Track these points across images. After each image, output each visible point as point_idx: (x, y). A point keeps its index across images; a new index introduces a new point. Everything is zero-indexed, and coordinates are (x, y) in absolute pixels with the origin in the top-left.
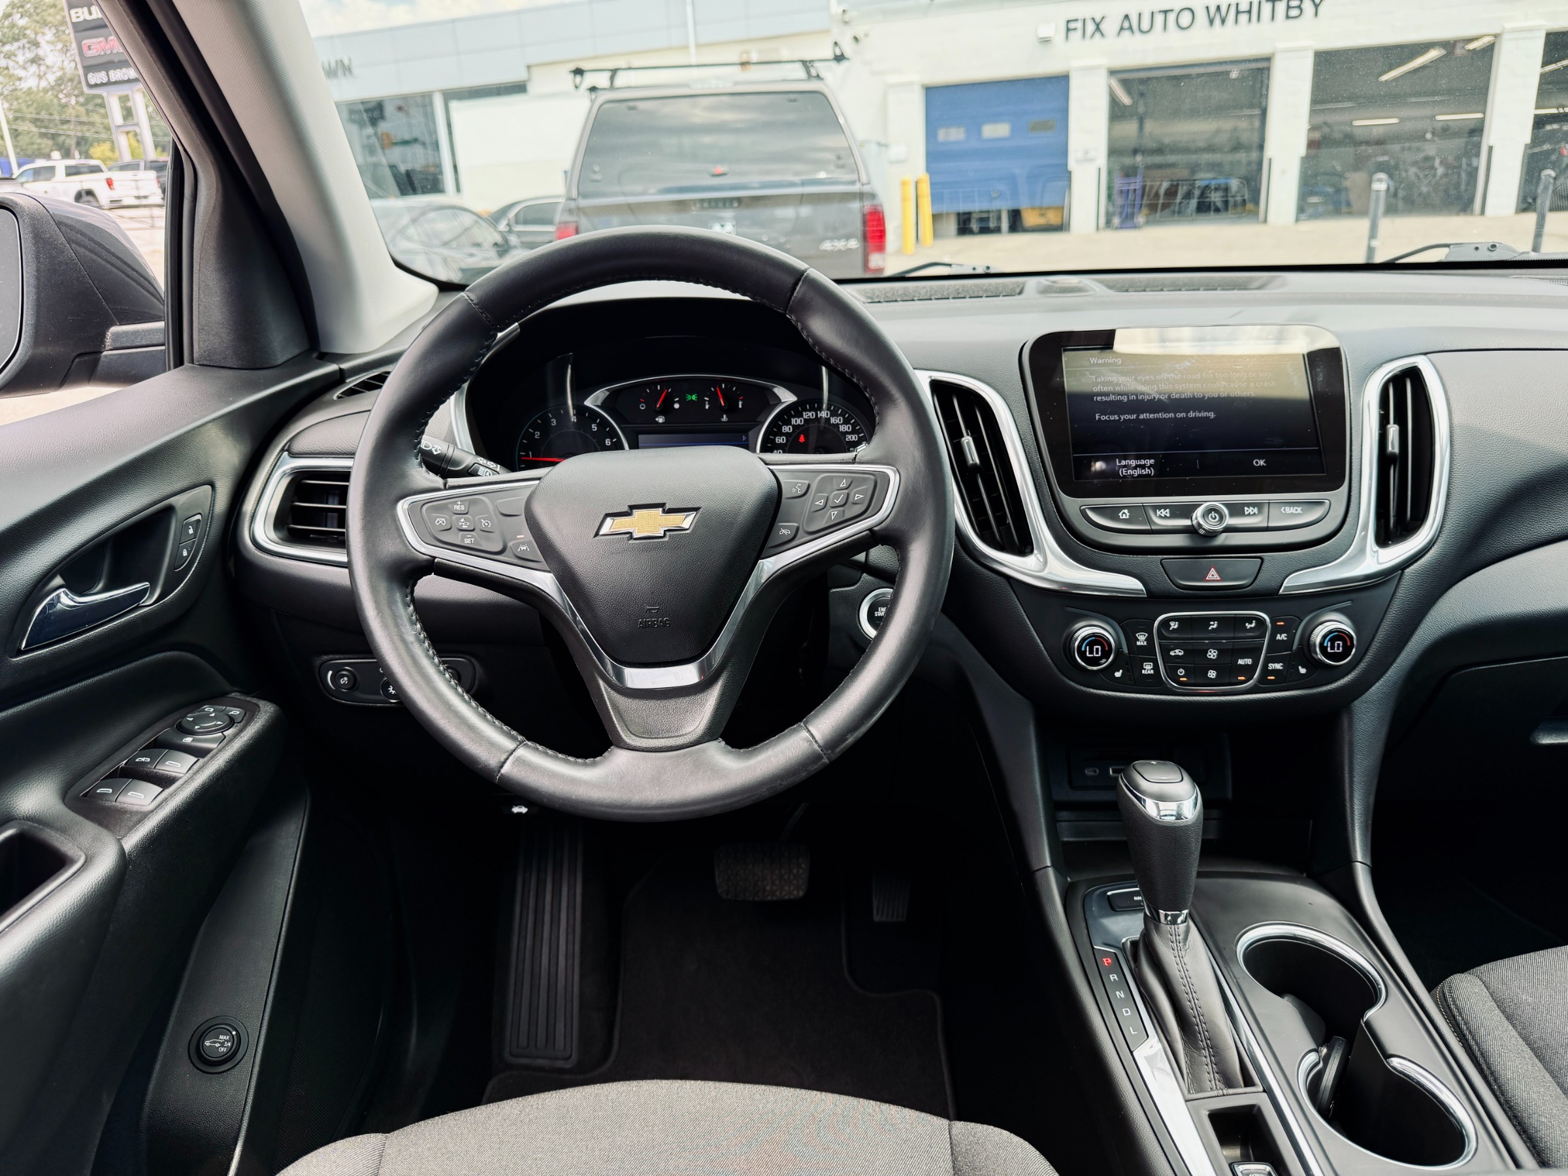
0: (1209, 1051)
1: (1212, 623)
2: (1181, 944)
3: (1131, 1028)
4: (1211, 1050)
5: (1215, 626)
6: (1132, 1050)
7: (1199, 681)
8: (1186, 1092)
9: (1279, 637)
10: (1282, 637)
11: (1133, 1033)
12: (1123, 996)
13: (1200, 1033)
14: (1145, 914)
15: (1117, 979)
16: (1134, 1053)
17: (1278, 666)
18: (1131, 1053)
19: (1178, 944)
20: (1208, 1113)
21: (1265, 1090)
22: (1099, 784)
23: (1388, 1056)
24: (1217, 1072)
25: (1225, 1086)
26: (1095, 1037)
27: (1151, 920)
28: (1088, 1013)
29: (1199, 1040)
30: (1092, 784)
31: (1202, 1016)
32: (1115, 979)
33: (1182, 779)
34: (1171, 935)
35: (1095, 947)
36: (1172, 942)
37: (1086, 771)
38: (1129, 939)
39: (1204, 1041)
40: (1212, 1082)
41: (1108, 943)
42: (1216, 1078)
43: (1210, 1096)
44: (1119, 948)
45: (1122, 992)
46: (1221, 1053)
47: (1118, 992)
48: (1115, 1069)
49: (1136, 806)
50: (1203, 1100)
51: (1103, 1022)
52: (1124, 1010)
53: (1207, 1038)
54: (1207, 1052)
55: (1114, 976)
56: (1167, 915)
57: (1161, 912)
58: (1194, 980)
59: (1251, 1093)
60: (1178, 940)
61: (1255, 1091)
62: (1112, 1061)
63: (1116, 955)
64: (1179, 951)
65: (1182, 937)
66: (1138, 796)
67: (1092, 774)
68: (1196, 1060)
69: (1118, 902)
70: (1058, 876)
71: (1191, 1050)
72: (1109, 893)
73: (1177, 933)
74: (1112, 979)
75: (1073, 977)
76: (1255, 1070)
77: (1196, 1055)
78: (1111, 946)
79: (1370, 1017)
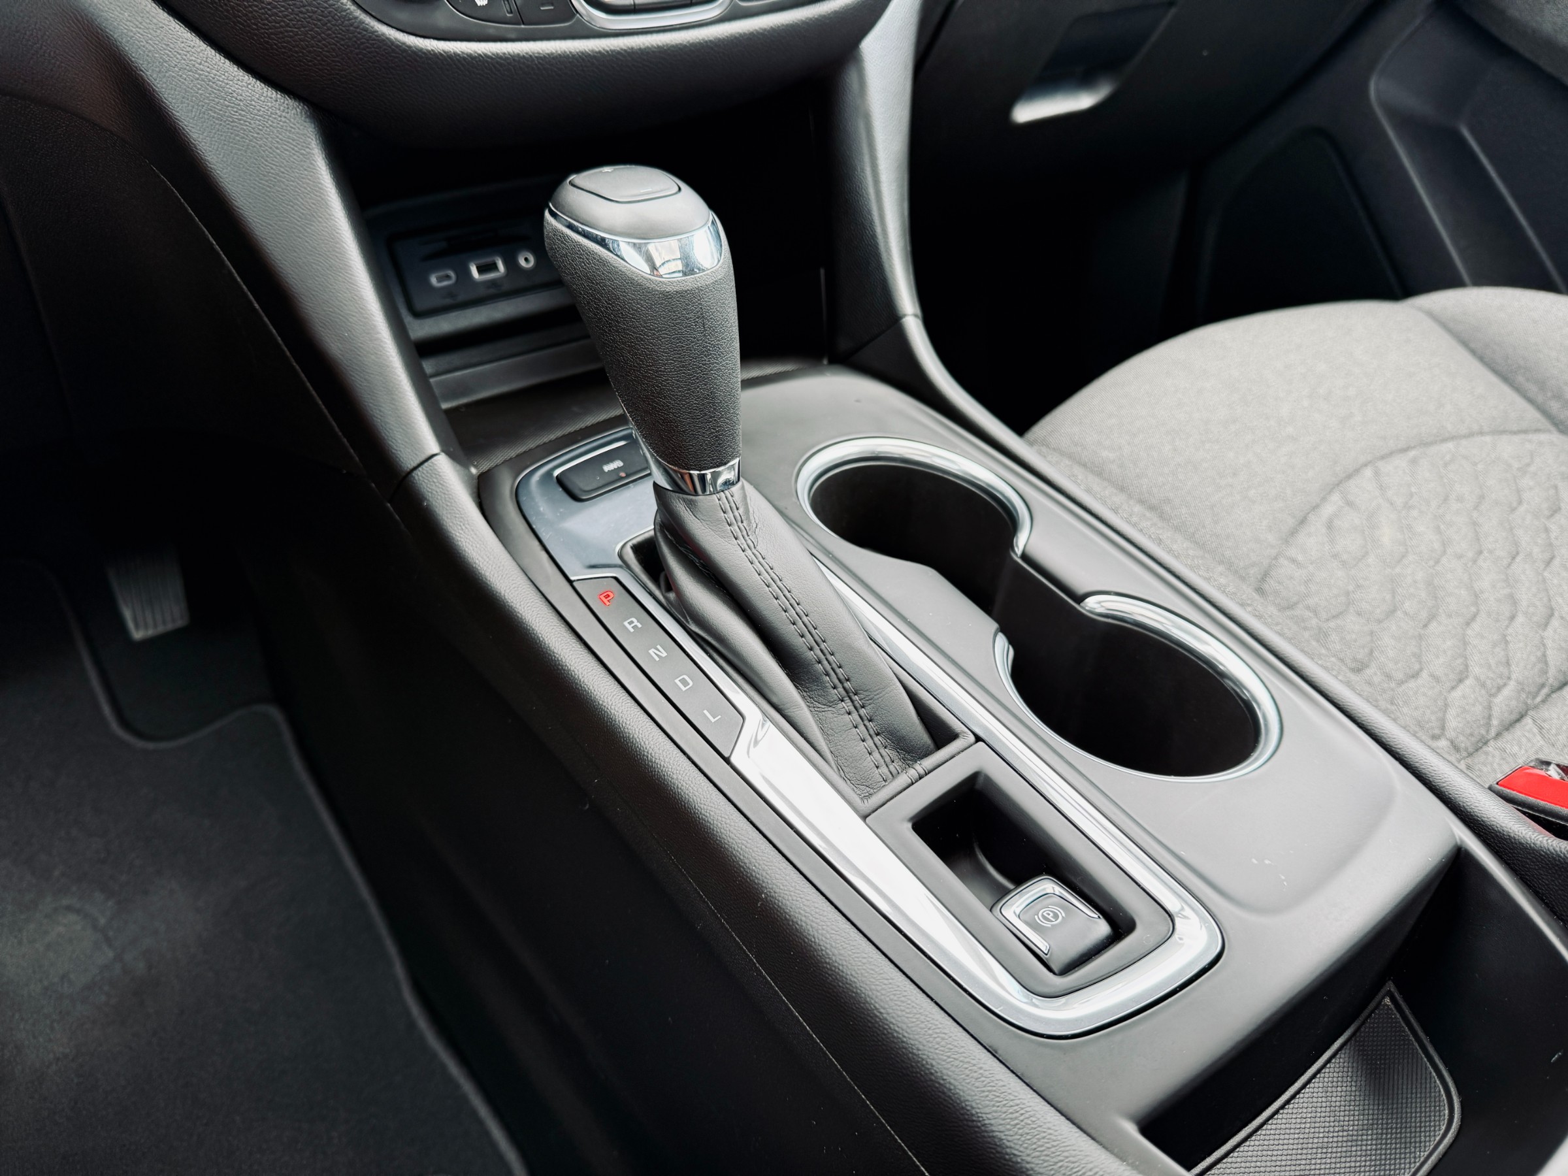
0: (852, 701)
2: (745, 524)
3: (705, 712)
4: (855, 697)
6: (726, 755)
8: (857, 800)
11: (713, 720)
12: (664, 654)
13: (827, 674)
14: (656, 486)
15: (639, 625)
16: (733, 760)
18: (727, 760)
19: (740, 524)
20: (910, 825)
21: (978, 739)
22: (461, 298)
23: (1080, 599)
24: (877, 734)
25: (898, 752)
26: (644, 755)
27: (673, 494)
28: (612, 711)
29: (830, 687)
30: (448, 301)
31: (824, 642)
32: (636, 625)
33: (680, 189)
34: (724, 512)
35: (572, 578)
36: (730, 525)
37: (433, 280)
38: (630, 544)
39: (839, 685)
40: (873, 753)
41: (594, 562)
42: (878, 743)
43: (900, 789)
44: (620, 567)
45: (659, 647)
46: (876, 697)
47: (653, 650)
48: (709, 808)
49: (603, 262)
50: (889, 803)
51: (648, 719)
52: (677, 681)
53: (843, 680)
54: (850, 704)
55: (632, 622)
56: (702, 478)
57: (695, 473)
58: (788, 582)
59: (959, 753)
60: (739, 518)
61: (962, 747)
62: (697, 794)
63: (616, 579)
64: (747, 538)
65: (741, 511)
66: (603, 239)
67: (445, 283)
68: (832, 724)
69: (580, 483)
70: (458, 467)
71: (818, 709)
72: (557, 473)
73: (733, 505)
74: (630, 627)
75: (556, 651)
76: (945, 707)
77: (831, 716)
78: (600, 567)
79: (1025, 546)
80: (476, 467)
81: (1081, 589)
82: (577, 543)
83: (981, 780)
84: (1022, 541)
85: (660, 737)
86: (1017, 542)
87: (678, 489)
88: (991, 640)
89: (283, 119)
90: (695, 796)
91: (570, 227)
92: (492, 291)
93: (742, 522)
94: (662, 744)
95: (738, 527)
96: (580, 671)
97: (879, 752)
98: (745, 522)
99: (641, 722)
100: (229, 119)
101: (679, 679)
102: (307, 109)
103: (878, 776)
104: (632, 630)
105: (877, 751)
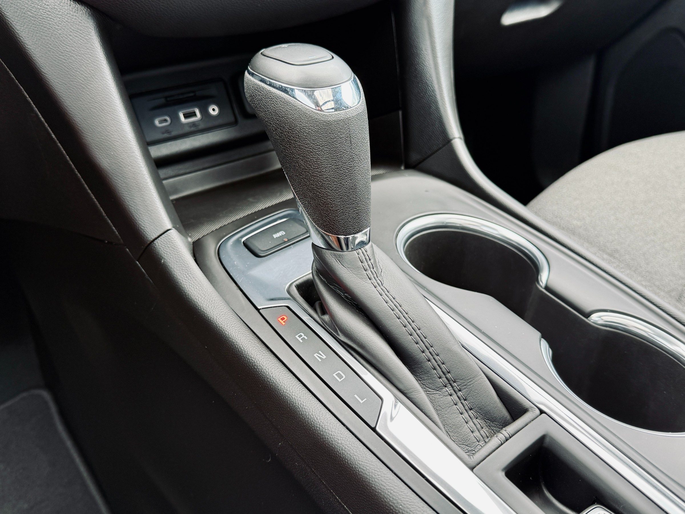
0: (452, 387)
3: (356, 396)
4: (454, 384)
6: (373, 426)
8: (465, 456)
11: (362, 402)
12: (324, 357)
13: (435, 369)
14: (314, 246)
15: (306, 338)
16: (378, 429)
18: (374, 429)
19: (372, 269)
20: (503, 474)
21: (542, 412)
22: (174, 133)
23: (588, 315)
24: (471, 409)
25: (485, 421)
26: (317, 427)
27: (327, 251)
28: (293, 397)
29: (437, 377)
30: (166, 135)
31: (432, 347)
32: (304, 338)
33: (333, 57)
34: (362, 262)
35: (259, 307)
36: (366, 270)
37: (157, 122)
38: (295, 284)
39: (443, 376)
40: (469, 423)
41: (272, 297)
42: (472, 415)
43: (494, 448)
44: (289, 299)
45: (320, 352)
46: (469, 384)
47: (316, 354)
49: (287, 103)
50: (487, 458)
51: (318, 402)
52: (334, 375)
53: (446, 372)
54: (451, 388)
55: (301, 336)
56: (347, 240)
57: (342, 237)
58: (406, 308)
59: (530, 422)
60: (371, 266)
61: (532, 418)
62: (356, 454)
63: (288, 307)
64: (377, 279)
65: (372, 261)
66: (285, 88)
67: (164, 124)
68: (439, 403)
69: (259, 246)
70: (183, 237)
71: (429, 392)
72: (243, 239)
73: (367, 258)
74: (300, 339)
75: (252, 356)
76: (516, 389)
77: (438, 397)
78: (276, 300)
79: (547, 281)
80: (190, 237)
81: (587, 307)
82: (260, 284)
83: (547, 440)
84: (544, 278)
85: (327, 414)
86: (541, 279)
87: (330, 247)
88: (539, 343)
89: (75, 17)
90: (355, 455)
91: (262, 81)
92: (193, 129)
93: (373, 269)
94: (329, 419)
95: (371, 271)
96: (270, 370)
97: (473, 422)
98: (375, 268)
99: (313, 404)
100: (41, 17)
101: (336, 373)
102: (89, 10)
103: (474, 438)
104: (301, 341)
105: (471, 421)
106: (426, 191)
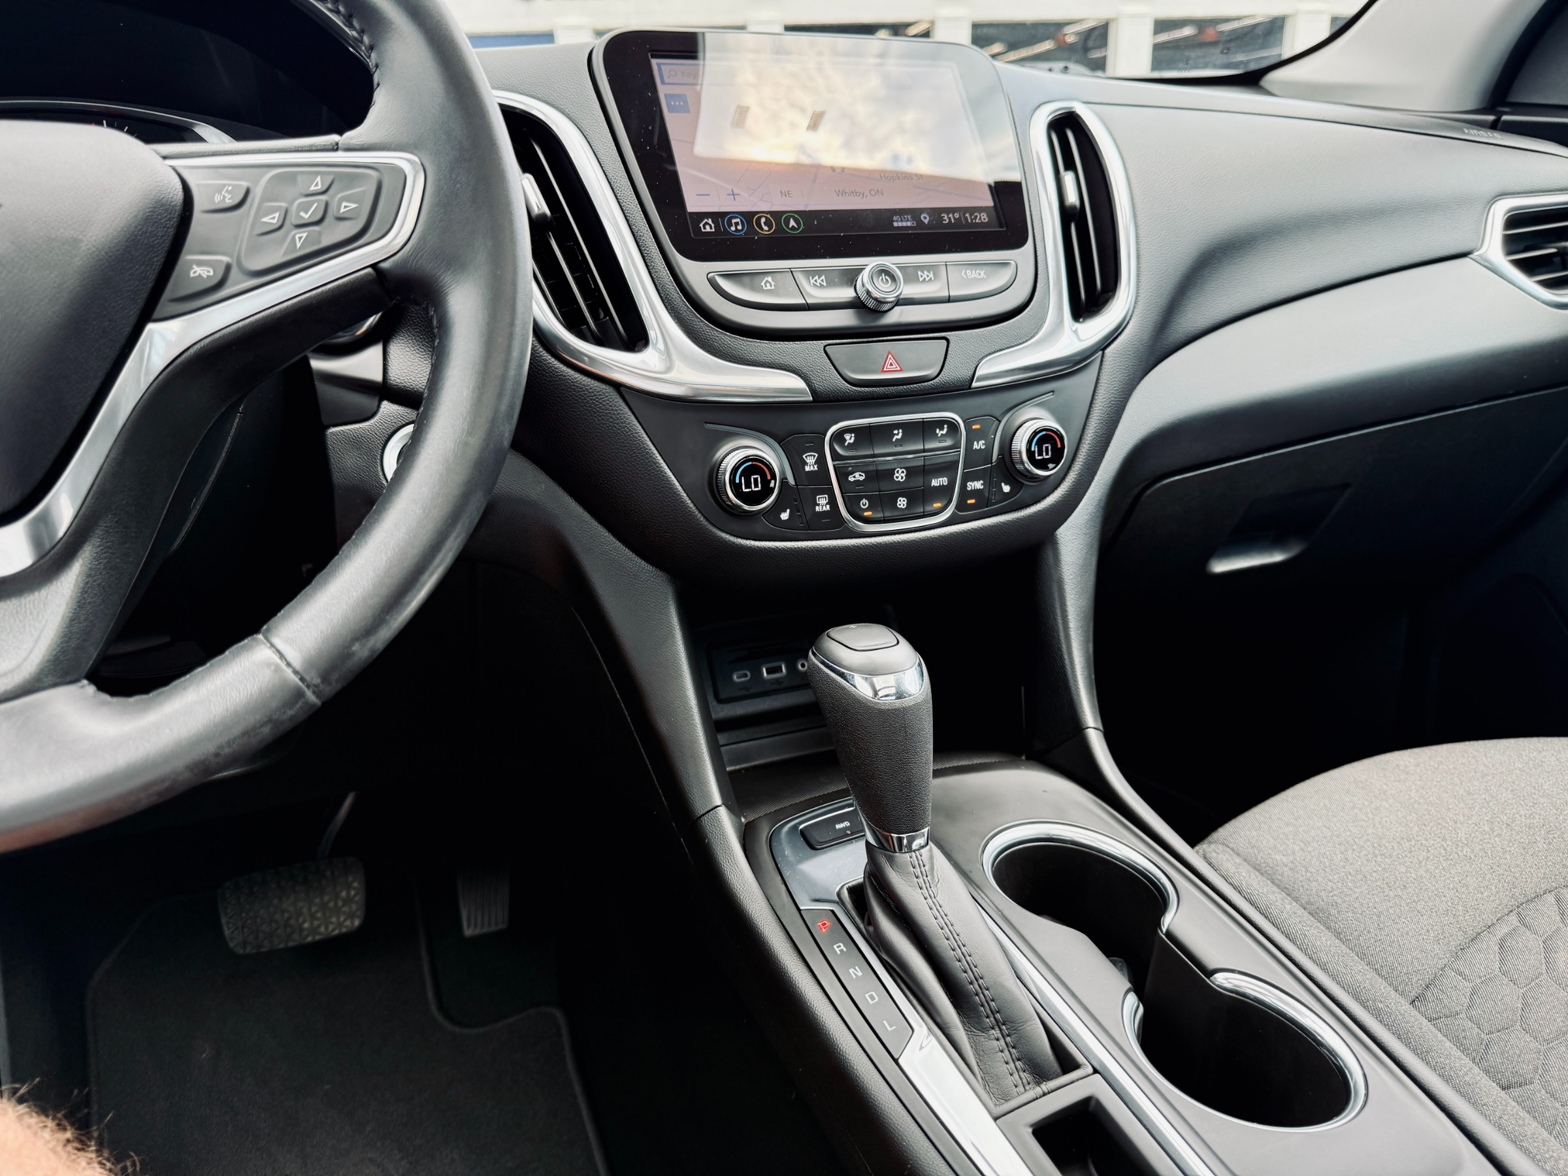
0: (1001, 1030)
1: (896, 432)
2: (929, 878)
3: (885, 1022)
4: (1004, 1027)
5: (899, 437)
6: (896, 1057)
7: (888, 514)
8: (991, 1104)
9: (976, 446)
10: (979, 445)
11: (889, 1029)
12: (860, 974)
13: (983, 1005)
14: (867, 843)
15: (845, 950)
16: (900, 1061)
17: (978, 485)
18: (896, 1061)
19: (925, 878)
20: (1030, 1130)
21: (1096, 1071)
22: (753, 691)
23: (1211, 973)
24: (1019, 1060)
25: (1034, 1077)
26: (835, 1048)
27: (878, 850)
28: (816, 1012)
29: (984, 1016)
30: (743, 693)
31: (981, 978)
32: (842, 949)
33: (899, 642)
34: (914, 868)
35: (801, 908)
36: (917, 878)
37: (735, 677)
38: (847, 886)
39: (992, 1016)
40: (1014, 1075)
41: (818, 897)
42: (1019, 1067)
44: (837, 903)
45: (857, 968)
46: (1019, 1028)
47: (853, 969)
48: (877, 1094)
49: (843, 688)
50: (1017, 1110)
51: (841, 1022)
52: (867, 996)
53: (994, 1012)
54: (999, 1032)
55: (840, 946)
56: (900, 840)
57: (895, 835)
58: (958, 928)
59: (1078, 1080)
60: (924, 873)
61: (1082, 1076)
62: (870, 1083)
63: (833, 911)
64: (929, 889)
65: (927, 868)
66: (843, 673)
67: (743, 680)
68: (983, 1047)
69: (816, 836)
70: (733, 817)
71: (973, 1033)
72: (801, 827)
73: (921, 863)
74: (838, 951)
75: (782, 961)
76: (1072, 1042)
77: (983, 1040)
78: (822, 902)
79: (1169, 926)
80: (745, 817)
81: (1211, 964)
82: (807, 880)
83: (1093, 1103)
84: (1168, 921)
85: (848, 1035)
86: (1163, 921)
87: (882, 847)
88: (1123, 996)
91: (823, 663)
92: (776, 687)
93: (927, 877)
95: (924, 880)
96: (797, 978)
97: (1019, 1075)
98: (929, 877)
99: (836, 1022)
101: (869, 994)
102: (670, 578)
103: (1013, 1091)
104: (839, 953)
105: (1017, 1073)
106: (1045, 791)
